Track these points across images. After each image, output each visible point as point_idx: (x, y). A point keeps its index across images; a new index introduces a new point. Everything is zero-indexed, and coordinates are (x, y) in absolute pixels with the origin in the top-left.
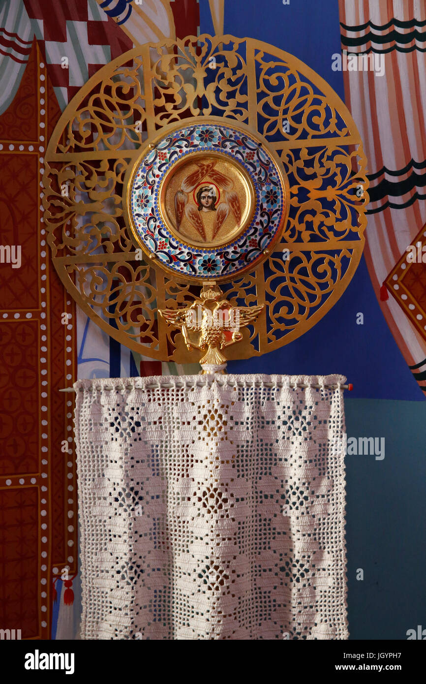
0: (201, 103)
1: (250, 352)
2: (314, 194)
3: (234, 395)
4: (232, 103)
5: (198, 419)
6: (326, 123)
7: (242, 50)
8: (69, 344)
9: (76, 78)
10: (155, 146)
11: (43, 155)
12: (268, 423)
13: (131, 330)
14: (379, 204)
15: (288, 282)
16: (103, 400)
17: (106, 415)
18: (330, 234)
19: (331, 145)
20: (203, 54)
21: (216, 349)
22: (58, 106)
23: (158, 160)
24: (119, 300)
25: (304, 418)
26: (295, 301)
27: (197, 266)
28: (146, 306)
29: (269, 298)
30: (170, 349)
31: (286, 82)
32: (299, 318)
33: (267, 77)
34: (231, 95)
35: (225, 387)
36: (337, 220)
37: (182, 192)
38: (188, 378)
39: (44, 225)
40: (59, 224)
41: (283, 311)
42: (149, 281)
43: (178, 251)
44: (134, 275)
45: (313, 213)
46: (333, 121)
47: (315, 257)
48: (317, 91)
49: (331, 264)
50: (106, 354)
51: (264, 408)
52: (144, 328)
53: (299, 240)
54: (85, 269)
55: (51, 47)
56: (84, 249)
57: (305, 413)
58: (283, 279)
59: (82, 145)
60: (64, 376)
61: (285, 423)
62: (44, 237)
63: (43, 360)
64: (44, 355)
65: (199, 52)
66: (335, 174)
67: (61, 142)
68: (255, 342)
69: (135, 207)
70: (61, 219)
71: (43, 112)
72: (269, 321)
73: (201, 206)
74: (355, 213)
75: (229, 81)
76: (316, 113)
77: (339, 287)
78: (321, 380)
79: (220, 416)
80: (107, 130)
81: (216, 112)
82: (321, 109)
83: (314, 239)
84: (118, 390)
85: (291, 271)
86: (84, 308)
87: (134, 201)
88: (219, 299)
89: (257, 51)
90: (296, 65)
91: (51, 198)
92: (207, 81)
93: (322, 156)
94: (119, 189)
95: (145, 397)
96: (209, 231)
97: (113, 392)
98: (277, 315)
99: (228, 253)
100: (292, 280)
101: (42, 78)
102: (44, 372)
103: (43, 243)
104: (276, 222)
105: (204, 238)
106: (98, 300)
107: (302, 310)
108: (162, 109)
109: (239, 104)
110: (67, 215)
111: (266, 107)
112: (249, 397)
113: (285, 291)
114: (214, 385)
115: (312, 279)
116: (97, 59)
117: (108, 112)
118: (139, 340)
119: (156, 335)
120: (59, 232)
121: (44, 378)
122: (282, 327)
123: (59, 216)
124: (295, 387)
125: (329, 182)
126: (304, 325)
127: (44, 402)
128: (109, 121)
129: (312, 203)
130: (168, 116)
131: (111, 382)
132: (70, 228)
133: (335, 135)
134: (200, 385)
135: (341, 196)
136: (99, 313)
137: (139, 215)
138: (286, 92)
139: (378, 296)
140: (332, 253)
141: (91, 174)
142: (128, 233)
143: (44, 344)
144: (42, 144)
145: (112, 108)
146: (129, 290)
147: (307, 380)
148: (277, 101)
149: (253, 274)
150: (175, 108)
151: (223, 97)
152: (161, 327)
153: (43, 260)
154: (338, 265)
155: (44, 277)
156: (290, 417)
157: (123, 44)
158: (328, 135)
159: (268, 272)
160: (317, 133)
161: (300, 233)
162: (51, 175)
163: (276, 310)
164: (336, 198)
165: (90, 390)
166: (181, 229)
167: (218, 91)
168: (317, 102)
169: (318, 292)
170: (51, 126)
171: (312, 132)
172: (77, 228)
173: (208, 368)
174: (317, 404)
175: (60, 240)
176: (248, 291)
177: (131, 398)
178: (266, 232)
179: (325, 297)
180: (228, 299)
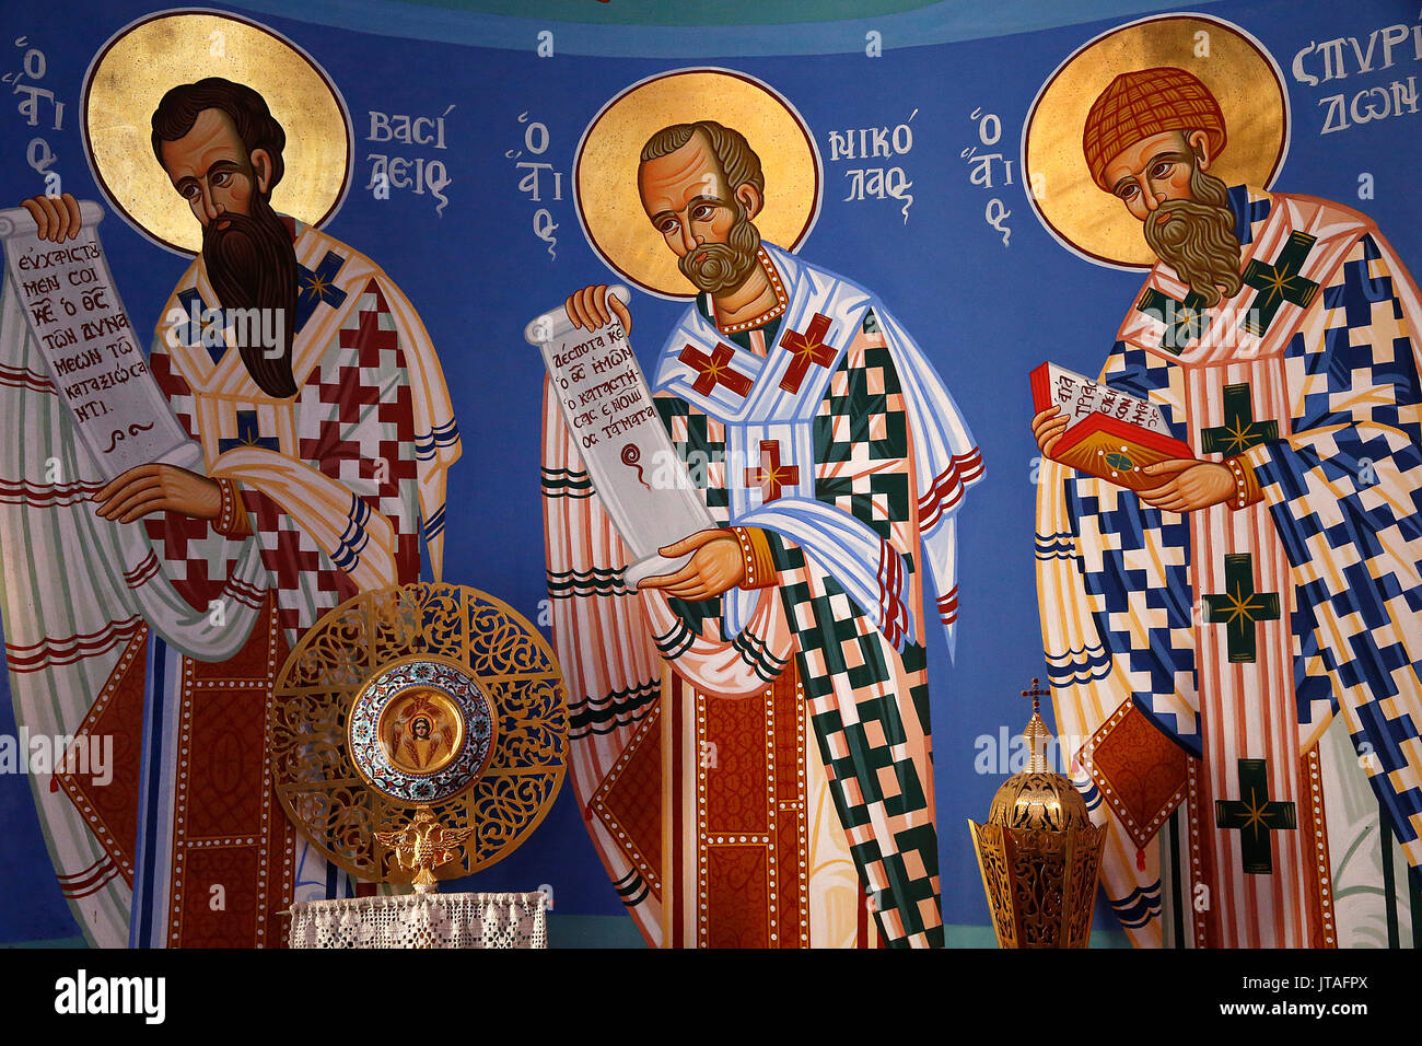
0: (420, 642)
1: (460, 872)
2: (521, 724)
3: (443, 913)
4: (447, 642)
5: (408, 938)
6: (532, 660)
7: (457, 596)
8: (288, 867)
9: (306, 620)
10: (376, 681)
11: (271, 690)
12: (475, 939)
13: (348, 853)
14: (583, 730)
15: (496, 805)
16: (318, 921)
17: (320, 937)
18: (535, 759)
19: (536, 679)
20: (422, 599)
21: (427, 870)
22: (286, 644)
23: (377, 694)
24: (337, 825)
25: (509, 934)
26: (503, 822)
27: (411, 792)
28: (364, 828)
29: (479, 820)
30: (385, 870)
31: (496, 624)
32: (507, 838)
33: (478, 619)
34: (446, 635)
35: (434, 906)
36: (542, 746)
37: (399, 723)
38: (400, 898)
39: (269, 755)
40: (283, 754)
41: (492, 832)
42: (367, 805)
43: (393, 778)
44: (353, 800)
45: (520, 740)
46: (538, 658)
47: (521, 781)
48: (523, 631)
49: (536, 787)
50: (323, 878)
51: (471, 926)
52: (360, 850)
53: (507, 765)
54: (306, 795)
55: (284, 594)
56: (305, 777)
57: (509, 929)
58: (492, 802)
59: (309, 680)
60: (281, 900)
61: (491, 939)
62: (268, 766)
63: (262, 884)
64: (263, 879)
65: (418, 598)
66: (540, 705)
67: (288, 678)
68: (465, 862)
69: (355, 737)
70: (286, 749)
71: (273, 651)
72: (478, 842)
73: (415, 736)
74: (558, 742)
75: (445, 623)
76: (523, 651)
77: (543, 809)
78: (525, 897)
79: (429, 934)
80: (331, 666)
81: (433, 650)
82: (527, 647)
83: (521, 764)
84: (333, 911)
85: (499, 795)
86: (304, 832)
87: (355, 731)
88: (431, 822)
89: (470, 597)
90: (504, 608)
91: (276, 729)
92: (424, 623)
93: (528, 689)
94: (342, 720)
95: (358, 918)
96: (423, 759)
97: (328, 914)
98: (486, 836)
99: (440, 779)
100: (501, 802)
101: (274, 621)
102: (262, 896)
103: (267, 772)
104: (485, 749)
105: (418, 765)
106: (318, 825)
107: (509, 830)
108: (384, 647)
109: (453, 643)
110: (291, 745)
111: (478, 645)
112: (457, 916)
113: (494, 813)
114: (424, 904)
115: (518, 802)
116: (325, 603)
117: (332, 649)
118: (355, 861)
119: (371, 857)
120: (282, 761)
121: (262, 902)
122: (491, 847)
123: (283, 746)
124: (501, 904)
125: (534, 712)
126: (512, 844)
127: (261, 925)
128: (334, 658)
129: (519, 732)
130: (388, 654)
131: (325, 904)
132: (293, 757)
133: (540, 670)
134: (411, 905)
135: (545, 724)
136: (318, 837)
137: (358, 745)
138: (496, 632)
139: (584, 816)
140: (537, 777)
141: (315, 706)
142: (348, 761)
143: (263, 868)
144: (271, 680)
145: (337, 646)
146: (348, 814)
147: (512, 897)
148: (488, 640)
149: (464, 798)
150: (396, 646)
151: (439, 636)
152: (375, 849)
153: (266, 788)
154: (542, 789)
155: (266, 804)
156: (495, 934)
157: (350, 590)
158: (533, 670)
159: (478, 796)
160: (523, 668)
161: (508, 758)
162: (277, 709)
163: (485, 831)
164: (540, 726)
165: (305, 913)
166: (397, 757)
167: (435, 631)
168: (523, 641)
169: (524, 814)
170: (280, 664)
171: (519, 668)
172: (300, 757)
173: (419, 888)
174: (520, 920)
175: (283, 768)
176: (459, 814)
177: (345, 919)
178: (475, 758)
179: (530, 818)
180: (441, 822)
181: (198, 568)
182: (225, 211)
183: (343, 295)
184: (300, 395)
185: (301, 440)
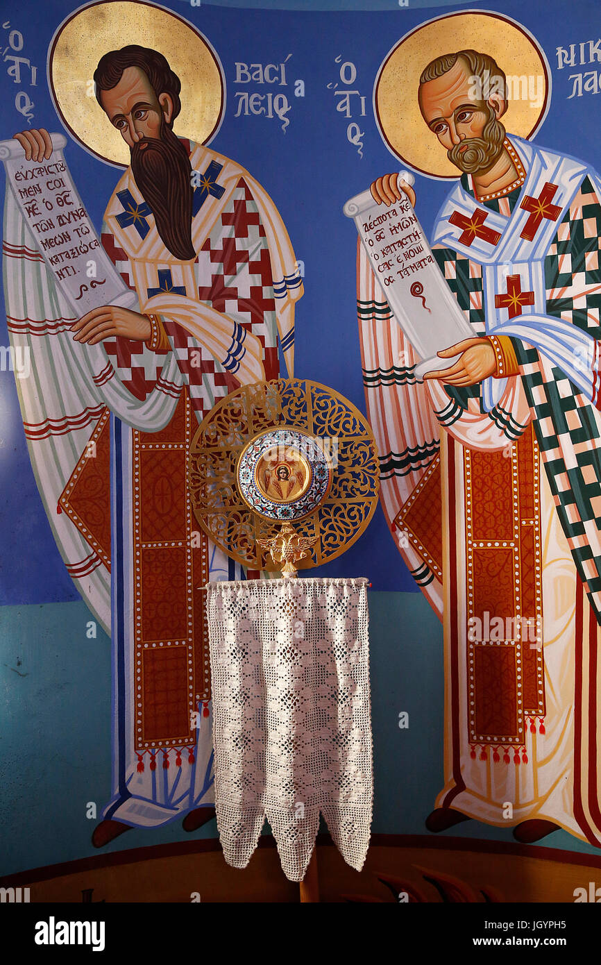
0: (281, 417)
1: (311, 564)
2: (348, 470)
3: (301, 591)
4: (298, 417)
5: (280, 605)
6: (354, 428)
7: (303, 387)
8: (204, 560)
9: (208, 405)
10: (253, 443)
11: (188, 450)
12: (322, 607)
13: (241, 552)
14: (389, 473)
15: (333, 522)
16: (223, 594)
17: (225, 603)
18: (358, 493)
19: (357, 440)
20: (281, 390)
21: (290, 563)
22: (196, 421)
23: (254, 452)
24: (233, 534)
25: (343, 604)
26: (338, 533)
27: (278, 514)
28: (250, 537)
29: (322, 532)
30: (264, 563)
31: (330, 405)
32: (341, 543)
33: (318, 402)
34: (297, 413)
35: (295, 586)
36: (362, 484)
37: (268, 470)
38: (273, 581)
39: (189, 491)
40: (198, 490)
41: (331, 539)
42: (251, 522)
43: (266, 505)
44: (242, 519)
45: (347, 480)
46: (358, 426)
47: (349, 507)
48: (347, 409)
49: (359, 511)
50: (226, 567)
51: (319, 598)
52: (248, 550)
53: (340, 497)
54: (213, 516)
55: (193, 388)
56: (212, 504)
57: (344, 601)
58: (330, 520)
59: (211, 443)
60: (201, 580)
61: (332, 607)
62: (189, 498)
63: (189, 570)
64: (189, 567)
65: (279, 388)
66: (360, 457)
67: (199, 442)
68: (314, 558)
69: (241, 479)
70: (199, 487)
71: (188, 425)
72: (322, 546)
73: (279, 478)
74: (372, 481)
75: (296, 405)
76: (347, 422)
77: (364, 525)
78: (353, 581)
79: (293, 604)
80: (225, 434)
81: (290, 423)
82: (351, 419)
83: (348, 496)
84: (232, 588)
85: (335, 516)
86: (213, 540)
87: (241, 475)
88: (292, 533)
89: (312, 388)
90: (335, 395)
91: (193, 474)
92: (284, 405)
93: (351, 447)
94: (233, 468)
95: (248, 592)
96: (285, 493)
97: (229, 590)
98: (327, 542)
99: (296, 505)
100: (336, 521)
101: (188, 406)
102: (189, 578)
103: (188, 501)
104: (325, 487)
105: (282, 497)
106: (221, 534)
107: (342, 538)
108: (257, 421)
109: (302, 418)
110: (202, 484)
111: (318, 419)
112: (310, 592)
113: (331, 528)
114: (289, 585)
115: (347, 520)
116: (220, 394)
117: (225, 424)
118: (246, 557)
119: (255, 555)
120: (197, 494)
121: (190, 581)
122: (331, 549)
123: (197, 485)
124: (338, 586)
125: (356, 462)
126: (344, 547)
127: (190, 595)
128: (226, 429)
129: (347, 475)
130: (260, 425)
131: (228, 584)
132: (204, 492)
133: (359, 434)
134: (280, 585)
135: (363, 470)
136: (221, 541)
137: (244, 484)
138: (330, 410)
139: (391, 529)
140: (359, 504)
141: (216, 459)
142: (238, 494)
143: (189, 561)
144: (188, 443)
145: (228, 422)
146: (239, 528)
147: (345, 581)
148: (325, 415)
149: (312, 518)
150: (265, 420)
151: (292, 414)
152: (257, 550)
153: (188, 511)
154: (363, 512)
155: (189, 521)
156: (335, 604)
157: (235, 385)
158: (355, 435)
159: (321, 516)
160: (348, 434)
161: (340, 492)
162: (192, 461)
163: (326, 539)
164: (360, 471)
165: (215, 589)
166: (268, 492)
167: (290, 410)
168: (348, 416)
169: (351, 528)
170: (193, 433)
171: (345, 433)
172: (208, 492)
173: (286, 574)
174: (351, 595)
175: (198, 499)
176: (309, 528)
177: (240, 593)
178: (319, 492)
179: (355, 531)
180: (298, 533)
181: (138, 373)
182: (144, 137)
183: (222, 190)
184: (197, 259)
185: (200, 287)
